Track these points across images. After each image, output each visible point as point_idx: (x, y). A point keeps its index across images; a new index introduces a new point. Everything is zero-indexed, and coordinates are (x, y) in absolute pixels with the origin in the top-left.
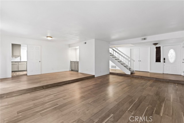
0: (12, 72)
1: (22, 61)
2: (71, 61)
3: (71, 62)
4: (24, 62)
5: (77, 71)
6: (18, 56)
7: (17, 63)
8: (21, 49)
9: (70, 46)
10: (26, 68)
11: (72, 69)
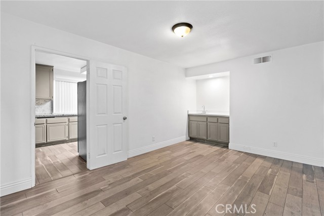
0: (38, 146)
1: (55, 113)
2: (190, 113)
3: (189, 115)
4: (63, 116)
5: (226, 145)
6: (46, 101)
7: (45, 119)
8: (54, 81)
9: (187, 72)
10: (67, 135)
11: (192, 136)
